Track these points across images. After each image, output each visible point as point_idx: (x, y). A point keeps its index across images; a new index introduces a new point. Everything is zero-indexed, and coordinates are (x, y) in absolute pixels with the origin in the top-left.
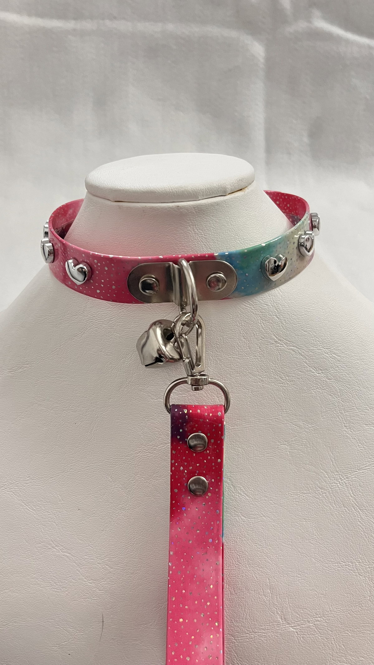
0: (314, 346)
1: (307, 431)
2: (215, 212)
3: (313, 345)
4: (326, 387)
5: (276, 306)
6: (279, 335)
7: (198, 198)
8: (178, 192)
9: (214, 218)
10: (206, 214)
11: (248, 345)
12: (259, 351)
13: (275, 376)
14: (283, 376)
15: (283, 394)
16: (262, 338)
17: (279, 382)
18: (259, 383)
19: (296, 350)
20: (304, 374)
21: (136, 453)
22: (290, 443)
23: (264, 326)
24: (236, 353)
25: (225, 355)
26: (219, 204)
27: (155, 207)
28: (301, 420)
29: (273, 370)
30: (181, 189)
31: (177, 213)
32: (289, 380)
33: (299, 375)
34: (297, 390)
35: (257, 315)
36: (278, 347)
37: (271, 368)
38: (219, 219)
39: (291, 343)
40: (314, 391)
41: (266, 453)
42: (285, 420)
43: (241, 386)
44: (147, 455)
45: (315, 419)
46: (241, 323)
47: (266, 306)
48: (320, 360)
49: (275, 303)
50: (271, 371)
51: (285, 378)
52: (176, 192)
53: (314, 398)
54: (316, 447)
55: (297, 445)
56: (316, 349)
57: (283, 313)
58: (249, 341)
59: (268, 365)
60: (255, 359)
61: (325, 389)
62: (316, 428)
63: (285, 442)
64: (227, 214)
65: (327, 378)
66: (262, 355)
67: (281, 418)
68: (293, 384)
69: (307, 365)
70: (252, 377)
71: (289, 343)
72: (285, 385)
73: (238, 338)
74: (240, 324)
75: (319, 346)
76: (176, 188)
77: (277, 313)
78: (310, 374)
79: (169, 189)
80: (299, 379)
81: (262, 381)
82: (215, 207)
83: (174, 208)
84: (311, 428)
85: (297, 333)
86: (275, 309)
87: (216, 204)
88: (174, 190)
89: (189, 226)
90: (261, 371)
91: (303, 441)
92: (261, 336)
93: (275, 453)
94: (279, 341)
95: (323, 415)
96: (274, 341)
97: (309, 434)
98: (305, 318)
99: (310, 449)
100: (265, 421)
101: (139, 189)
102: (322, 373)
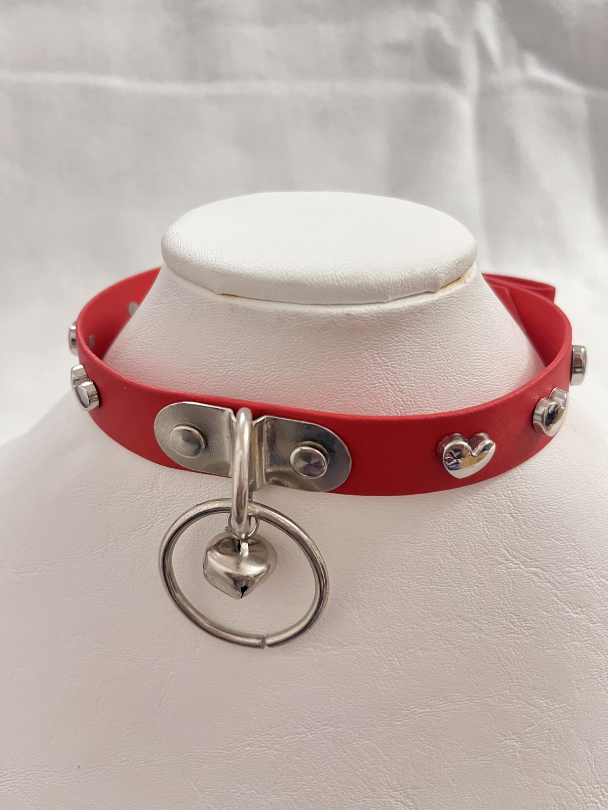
0: (571, 566)
1: (552, 715)
2: (415, 324)
3: (570, 563)
4: (586, 637)
5: (511, 496)
6: (513, 549)
7: (387, 297)
8: (349, 286)
9: (413, 336)
10: (399, 329)
11: (458, 567)
12: (476, 578)
13: (503, 620)
14: (516, 620)
15: (515, 652)
16: (484, 553)
17: (508, 630)
18: (474, 634)
19: (541, 574)
20: (552, 615)
21: (242, 746)
22: (521, 737)
23: (489, 532)
24: (436, 580)
25: (415, 584)
26: (424, 310)
27: (304, 314)
28: (543, 696)
29: (499, 610)
30: (356, 280)
31: (344, 326)
32: (526, 627)
33: (543, 618)
34: (538, 645)
35: (477, 513)
36: (511, 568)
37: (496, 607)
38: (421, 336)
39: (533, 562)
40: (566, 645)
41: (480, 755)
42: (515, 698)
43: (442, 638)
44: (263, 751)
45: (565, 695)
46: (449, 528)
47: (493, 495)
48: (580, 589)
49: (510, 490)
50: (495, 612)
51: (519, 623)
52: (346, 285)
53: (567, 658)
54: (565, 743)
55: (533, 739)
56: (574, 570)
57: (523, 509)
58: (460, 560)
59: (492, 601)
60: (469, 591)
61: (586, 641)
62: (568, 709)
63: (513, 735)
64: (435, 327)
65: (589, 621)
66: (482, 583)
67: (509, 694)
68: (533, 634)
69: (558, 599)
70: (462, 623)
71: (530, 561)
72: (519, 636)
73: (441, 554)
74: (447, 530)
75: (578, 565)
76: (346, 279)
77: (511, 509)
78: (562, 614)
79: (333, 280)
80: (543, 623)
81: (480, 629)
82: (416, 316)
83: (340, 318)
84: (560, 710)
85: (544, 542)
86: (508, 501)
87: (419, 311)
88: (341, 283)
89: (365, 349)
90: (478, 612)
91: (543, 732)
92: (483, 550)
93: (495, 755)
94: (512, 558)
95: (581, 686)
96: (503, 558)
97: (555, 720)
98: (558, 515)
99: (556, 747)
100: (480, 699)
101: (272, 276)
102: (582, 612)
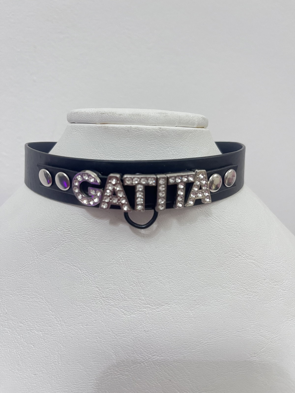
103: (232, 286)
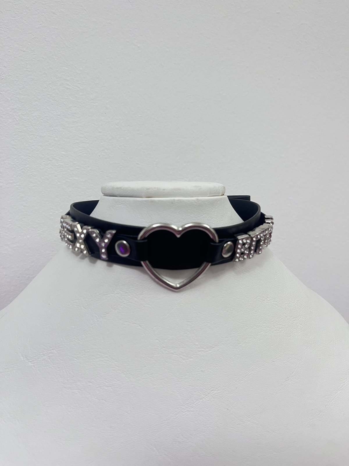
103: (264, 325)
